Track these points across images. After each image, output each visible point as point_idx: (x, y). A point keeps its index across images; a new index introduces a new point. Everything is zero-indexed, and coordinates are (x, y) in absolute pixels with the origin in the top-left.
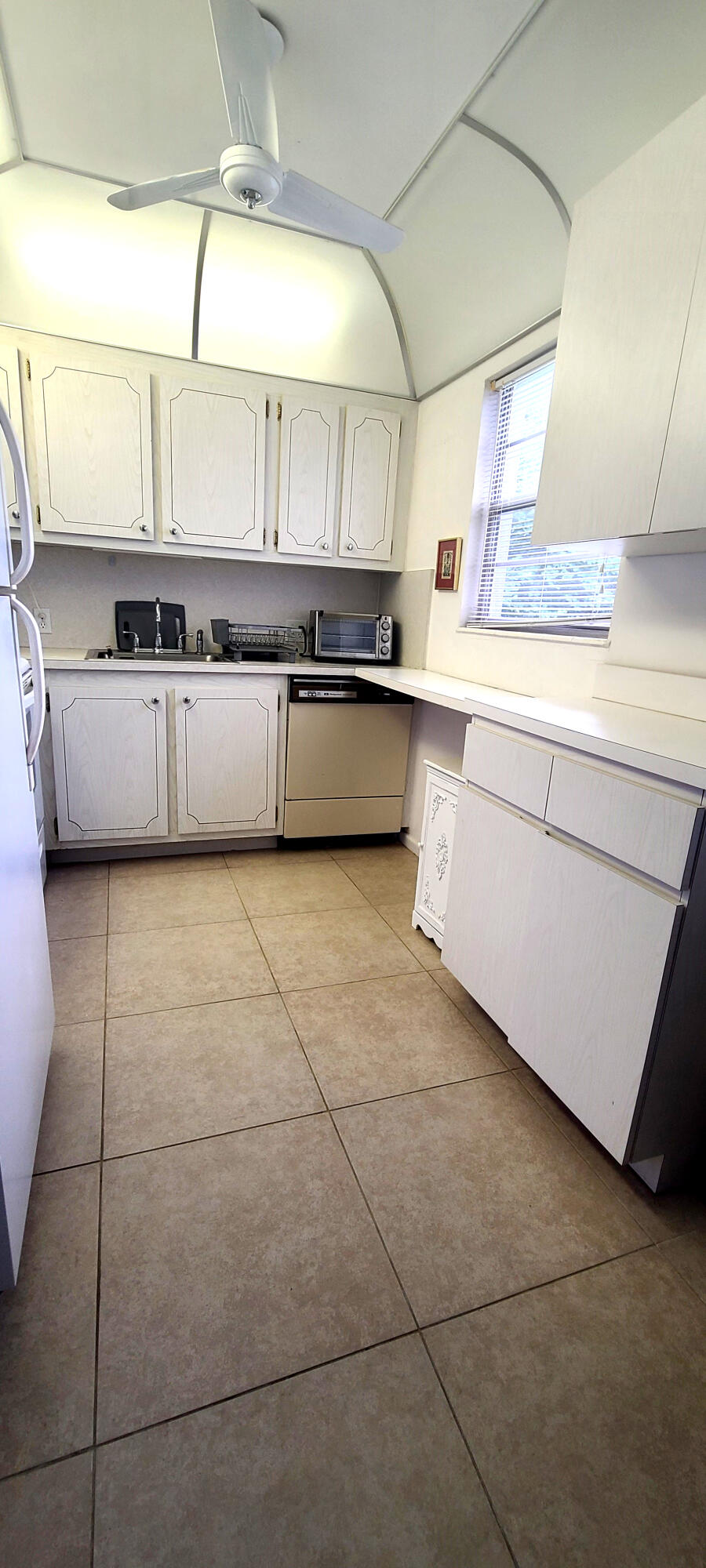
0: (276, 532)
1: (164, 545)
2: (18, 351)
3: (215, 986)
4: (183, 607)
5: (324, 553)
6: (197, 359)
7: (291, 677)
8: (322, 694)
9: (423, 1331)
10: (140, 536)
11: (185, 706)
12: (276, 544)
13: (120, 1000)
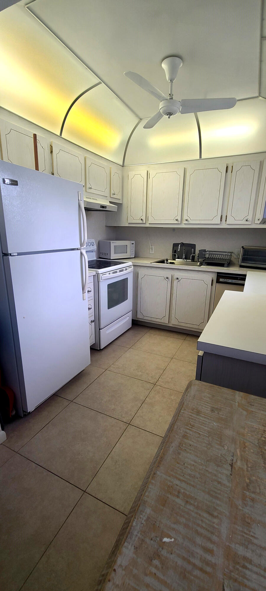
0: (227, 216)
1: (184, 225)
2: (147, 171)
3: (140, 373)
4: (195, 245)
5: (247, 223)
6: (201, 158)
7: (218, 273)
8: (230, 281)
9: (85, 493)
10: (176, 222)
11: (177, 280)
12: (226, 221)
13: (114, 366)
